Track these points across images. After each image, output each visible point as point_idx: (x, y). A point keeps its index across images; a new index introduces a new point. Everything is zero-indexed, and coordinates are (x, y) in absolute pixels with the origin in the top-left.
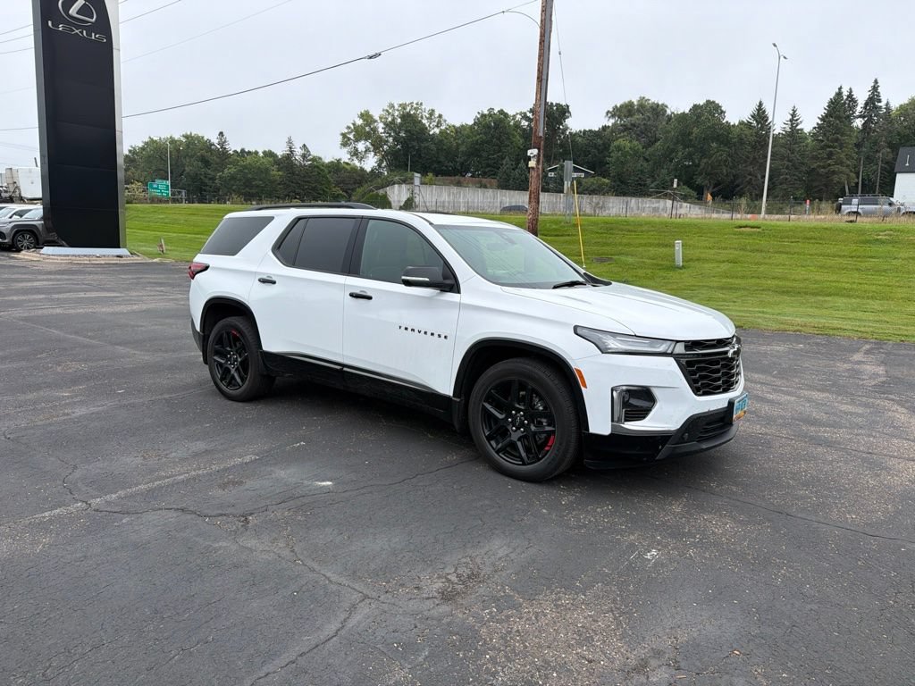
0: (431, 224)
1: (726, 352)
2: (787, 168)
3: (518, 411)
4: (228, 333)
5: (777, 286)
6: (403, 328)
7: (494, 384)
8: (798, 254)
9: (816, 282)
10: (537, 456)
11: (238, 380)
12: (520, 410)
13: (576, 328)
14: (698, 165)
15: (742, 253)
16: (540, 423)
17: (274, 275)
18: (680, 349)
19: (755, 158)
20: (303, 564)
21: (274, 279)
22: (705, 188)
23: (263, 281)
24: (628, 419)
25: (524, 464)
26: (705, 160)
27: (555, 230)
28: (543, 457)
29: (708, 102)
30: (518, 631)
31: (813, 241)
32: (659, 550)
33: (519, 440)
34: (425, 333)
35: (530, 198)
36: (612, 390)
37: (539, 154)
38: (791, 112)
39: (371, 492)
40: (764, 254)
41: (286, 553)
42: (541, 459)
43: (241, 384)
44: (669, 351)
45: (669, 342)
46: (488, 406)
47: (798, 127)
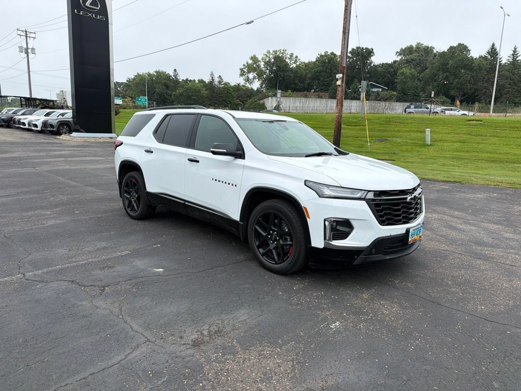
0: (234, 117)
1: (406, 198)
2: (509, 84)
3: (274, 231)
4: (131, 181)
5: (488, 157)
6: (214, 180)
7: (261, 214)
8: (506, 137)
9: (515, 155)
10: (283, 259)
11: (136, 207)
12: (275, 231)
13: (306, 181)
14: (452, 84)
15: (469, 136)
16: (286, 239)
17: (153, 148)
18: (370, 196)
19: (488, 79)
20: (122, 318)
21: (152, 150)
22: (456, 97)
23: (147, 151)
24: (334, 239)
25: (276, 264)
26: (456, 80)
27: (355, 122)
28: (286, 260)
29: (460, 45)
30: (228, 369)
31: (516, 129)
32: (341, 323)
33: (274, 248)
34: (225, 183)
35: (337, 103)
36: (325, 221)
37: (343, 77)
38: (513, 49)
39: (182, 277)
40: (483, 137)
41: (116, 311)
42: (284, 261)
43: (137, 210)
44: (363, 197)
45: (364, 191)
46: (258, 228)
47: (518, 59)
